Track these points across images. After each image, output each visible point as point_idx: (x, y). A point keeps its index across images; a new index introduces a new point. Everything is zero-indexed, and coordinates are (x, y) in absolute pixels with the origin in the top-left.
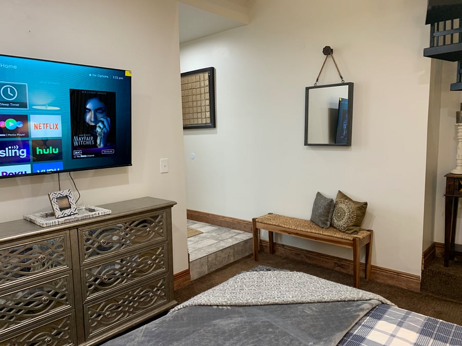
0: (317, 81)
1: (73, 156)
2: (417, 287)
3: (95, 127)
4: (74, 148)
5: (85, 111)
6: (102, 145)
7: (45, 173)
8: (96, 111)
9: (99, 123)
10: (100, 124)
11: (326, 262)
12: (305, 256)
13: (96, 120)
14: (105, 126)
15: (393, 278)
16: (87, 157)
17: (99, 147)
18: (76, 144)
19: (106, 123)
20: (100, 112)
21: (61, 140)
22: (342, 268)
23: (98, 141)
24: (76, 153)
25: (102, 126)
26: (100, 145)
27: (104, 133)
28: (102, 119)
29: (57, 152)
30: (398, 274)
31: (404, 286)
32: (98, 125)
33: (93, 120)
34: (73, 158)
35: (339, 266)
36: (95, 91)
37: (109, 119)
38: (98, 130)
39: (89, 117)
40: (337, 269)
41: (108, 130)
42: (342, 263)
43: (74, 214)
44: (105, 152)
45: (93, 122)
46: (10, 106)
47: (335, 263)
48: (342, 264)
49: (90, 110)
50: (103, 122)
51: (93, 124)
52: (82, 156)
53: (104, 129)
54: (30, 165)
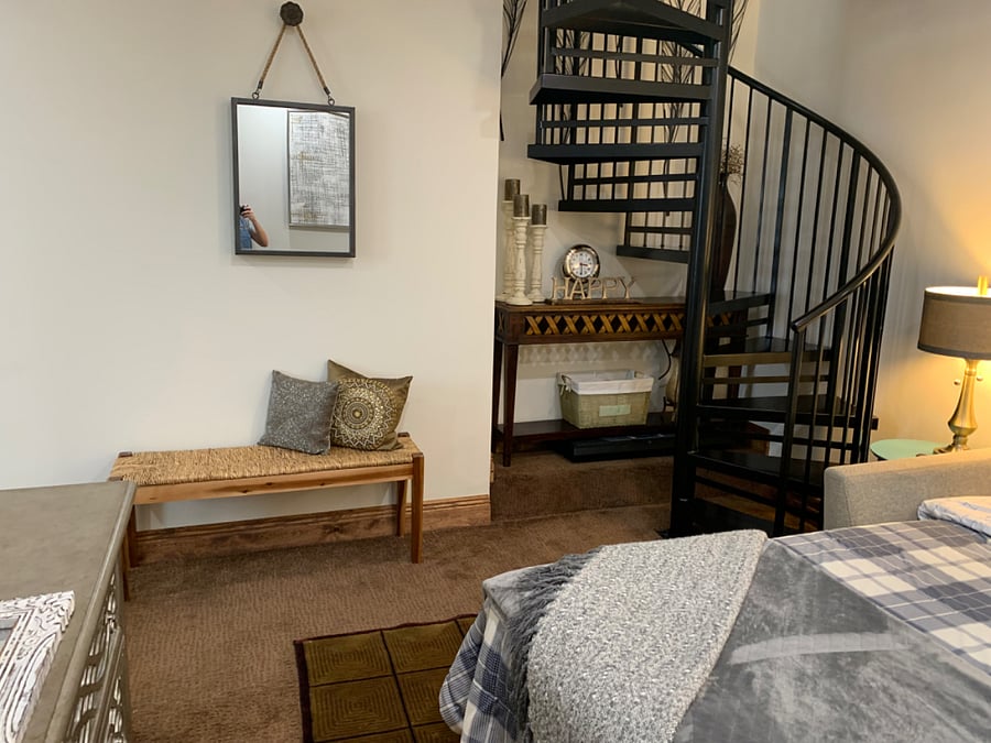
0: (260, 87)
2: (484, 515)
11: (302, 532)
12: (241, 536)
15: (445, 515)
22: (342, 532)
30: (454, 503)
31: (464, 522)
35: (336, 530)
40: (329, 539)
42: (340, 521)
47: (325, 527)
48: (342, 525)
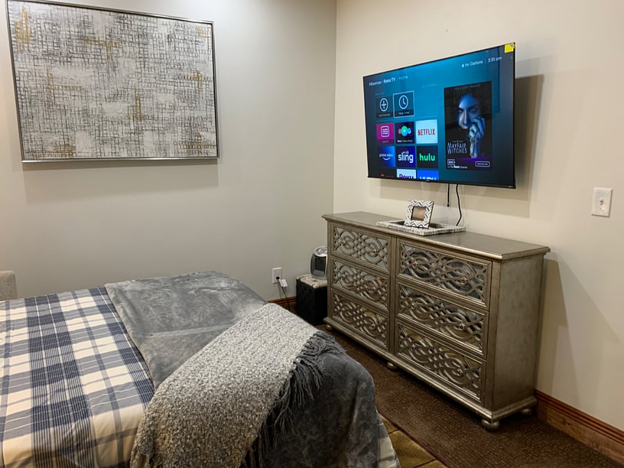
1: (447, 166)
3: (468, 131)
4: (448, 156)
5: (458, 111)
6: (475, 155)
7: (424, 181)
8: (469, 110)
9: (471, 126)
10: (473, 128)
13: (469, 123)
14: (478, 130)
16: (459, 169)
17: (472, 157)
18: (450, 151)
19: (480, 126)
20: (473, 112)
21: (437, 147)
23: (471, 150)
24: (450, 162)
25: (475, 130)
26: (473, 154)
27: (478, 139)
28: (476, 120)
29: (434, 160)
32: (471, 129)
33: (465, 122)
34: (447, 168)
36: (468, 85)
37: (483, 119)
38: (471, 134)
39: (462, 118)
41: (483, 134)
43: (423, 228)
44: (479, 164)
45: (466, 125)
46: (404, 115)
49: (462, 110)
50: (476, 124)
51: (466, 128)
52: (455, 167)
53: (478, 133)
54: (415, 171)
